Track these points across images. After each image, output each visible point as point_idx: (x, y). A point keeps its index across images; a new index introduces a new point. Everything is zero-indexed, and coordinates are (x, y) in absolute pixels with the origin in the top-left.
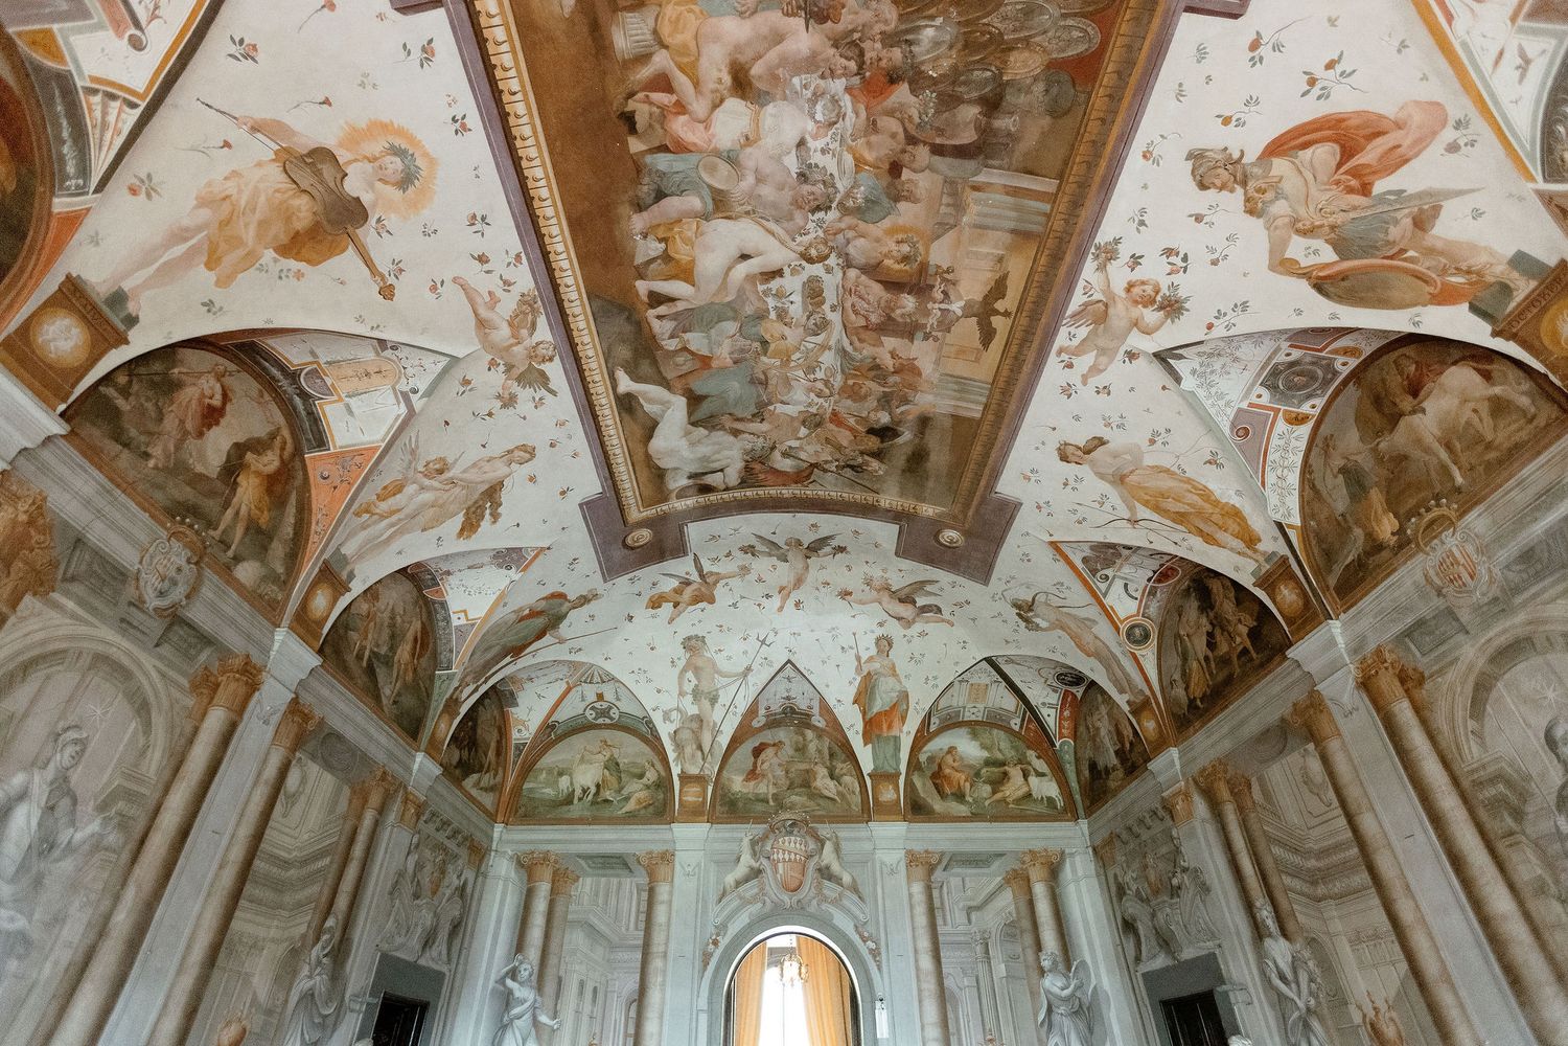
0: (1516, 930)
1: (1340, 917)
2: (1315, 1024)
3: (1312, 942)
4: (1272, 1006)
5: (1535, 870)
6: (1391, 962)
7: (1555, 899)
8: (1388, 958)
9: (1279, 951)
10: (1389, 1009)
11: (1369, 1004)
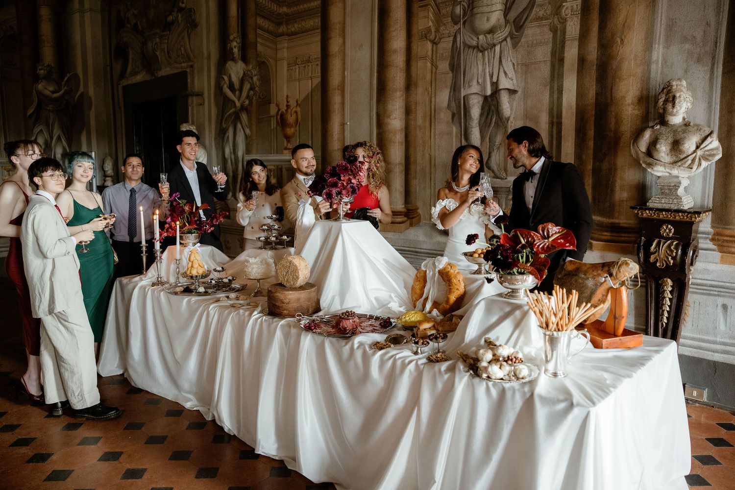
0: (398, 60)
1: (288, 48)
2: (244, 117)
3: (262, 65)
4: (217, 104)
5: (428, 23)
6: (311, 77)
7: (430, 41)
8: (310, 75)
9: (236, 70)
10: (297, 106)
11: (285, 103)
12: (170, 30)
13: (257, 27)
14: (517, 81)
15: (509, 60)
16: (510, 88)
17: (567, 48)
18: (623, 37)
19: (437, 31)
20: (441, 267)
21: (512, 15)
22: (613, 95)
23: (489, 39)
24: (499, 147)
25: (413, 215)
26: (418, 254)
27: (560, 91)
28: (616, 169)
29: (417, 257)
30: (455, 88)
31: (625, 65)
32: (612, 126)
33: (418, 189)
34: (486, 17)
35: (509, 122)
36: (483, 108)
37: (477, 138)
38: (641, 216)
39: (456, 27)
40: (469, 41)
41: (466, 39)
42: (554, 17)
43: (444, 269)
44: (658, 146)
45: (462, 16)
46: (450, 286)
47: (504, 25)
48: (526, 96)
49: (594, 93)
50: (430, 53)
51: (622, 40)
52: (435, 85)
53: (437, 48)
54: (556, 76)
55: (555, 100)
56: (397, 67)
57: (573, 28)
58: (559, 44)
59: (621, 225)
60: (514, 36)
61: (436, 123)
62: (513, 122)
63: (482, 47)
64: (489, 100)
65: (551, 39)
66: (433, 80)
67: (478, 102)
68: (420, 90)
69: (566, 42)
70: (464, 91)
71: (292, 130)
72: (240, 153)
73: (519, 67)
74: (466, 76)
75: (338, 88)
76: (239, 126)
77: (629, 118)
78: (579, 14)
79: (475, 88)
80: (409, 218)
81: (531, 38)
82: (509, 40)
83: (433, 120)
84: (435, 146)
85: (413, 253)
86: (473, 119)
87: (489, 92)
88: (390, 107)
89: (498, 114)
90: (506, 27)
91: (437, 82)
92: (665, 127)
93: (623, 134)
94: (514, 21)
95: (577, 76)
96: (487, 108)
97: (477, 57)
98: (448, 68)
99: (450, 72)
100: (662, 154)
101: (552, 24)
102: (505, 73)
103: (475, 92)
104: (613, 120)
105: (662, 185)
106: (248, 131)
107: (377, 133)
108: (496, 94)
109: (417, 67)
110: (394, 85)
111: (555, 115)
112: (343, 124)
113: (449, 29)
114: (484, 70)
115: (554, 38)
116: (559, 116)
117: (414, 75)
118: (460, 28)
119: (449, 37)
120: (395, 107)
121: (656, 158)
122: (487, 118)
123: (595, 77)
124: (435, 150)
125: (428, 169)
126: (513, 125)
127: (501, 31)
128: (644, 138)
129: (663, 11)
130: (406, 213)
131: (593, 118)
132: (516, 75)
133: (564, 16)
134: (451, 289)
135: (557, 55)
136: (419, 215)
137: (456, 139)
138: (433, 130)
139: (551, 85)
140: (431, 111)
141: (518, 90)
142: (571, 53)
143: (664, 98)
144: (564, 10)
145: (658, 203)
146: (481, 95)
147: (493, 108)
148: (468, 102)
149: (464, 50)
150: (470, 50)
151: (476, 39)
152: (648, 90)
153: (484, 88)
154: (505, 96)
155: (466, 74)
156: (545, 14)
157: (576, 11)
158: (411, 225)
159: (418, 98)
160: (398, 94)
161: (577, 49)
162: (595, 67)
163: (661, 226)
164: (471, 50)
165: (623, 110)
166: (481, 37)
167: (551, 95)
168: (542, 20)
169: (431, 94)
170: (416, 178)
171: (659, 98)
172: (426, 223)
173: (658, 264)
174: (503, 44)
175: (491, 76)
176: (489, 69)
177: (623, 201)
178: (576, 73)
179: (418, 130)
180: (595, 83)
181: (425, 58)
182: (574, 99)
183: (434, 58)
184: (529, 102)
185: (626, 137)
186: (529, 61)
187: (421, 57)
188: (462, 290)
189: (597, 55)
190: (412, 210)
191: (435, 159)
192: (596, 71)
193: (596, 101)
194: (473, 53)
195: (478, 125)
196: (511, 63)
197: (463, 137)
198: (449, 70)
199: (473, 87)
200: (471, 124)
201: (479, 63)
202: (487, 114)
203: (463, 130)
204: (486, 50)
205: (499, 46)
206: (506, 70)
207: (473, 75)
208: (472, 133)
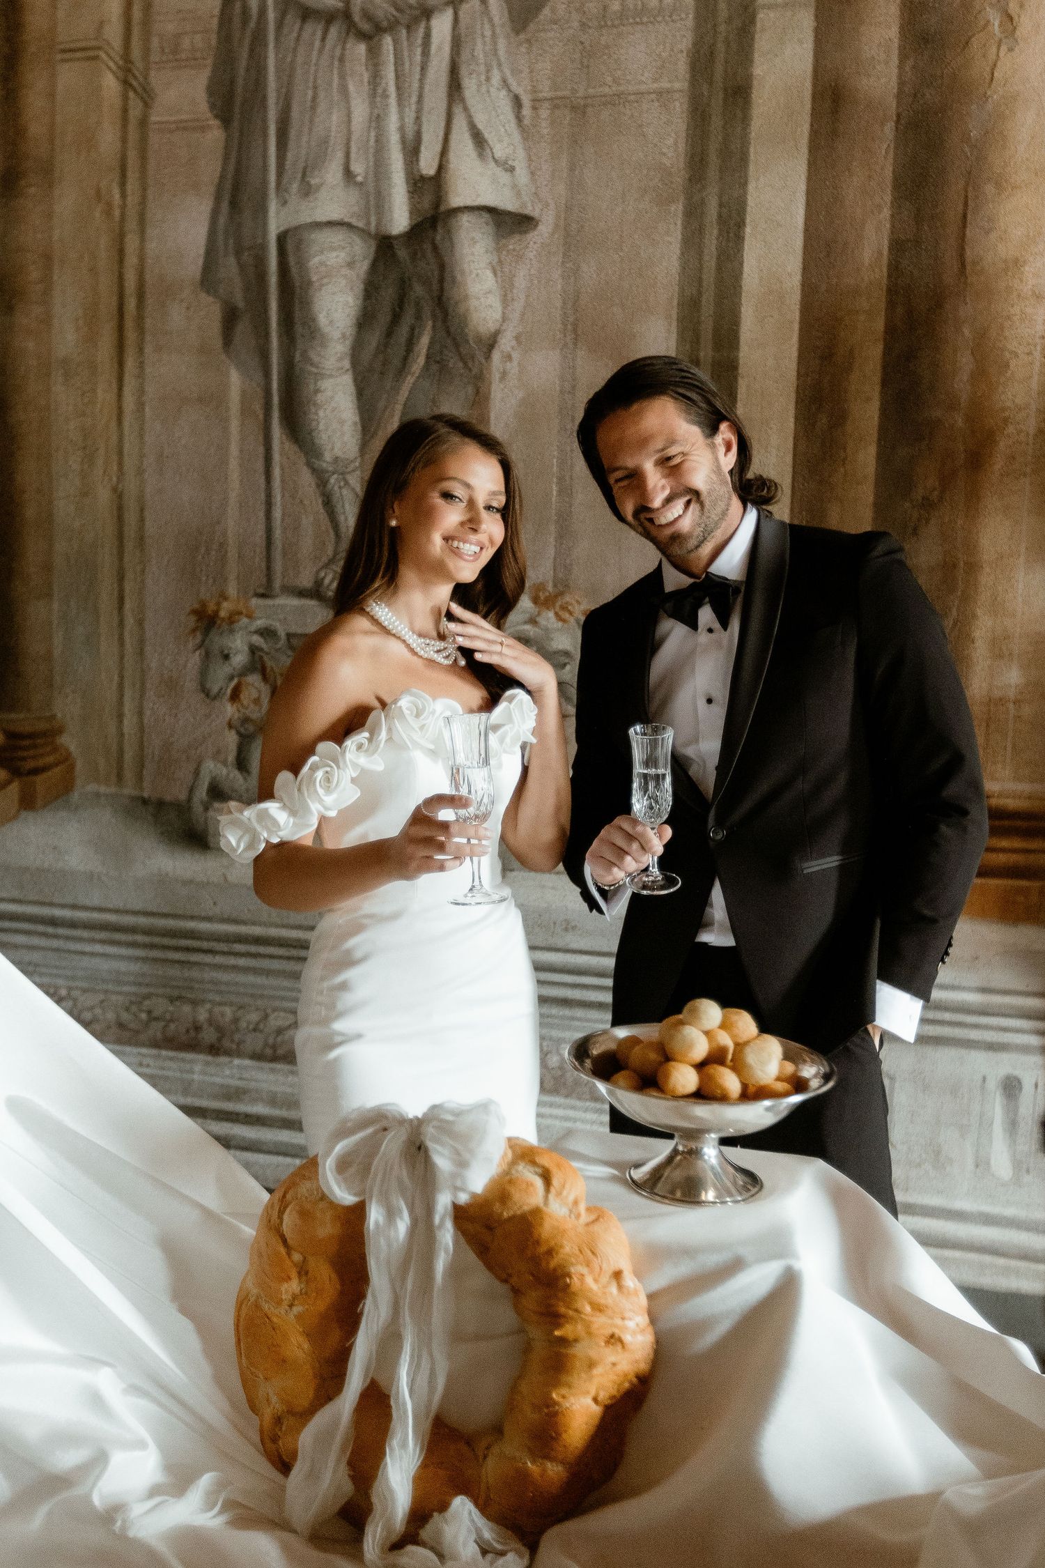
14: (532, 173)
15: (496, 80)
16: (502, 206)
17: (763, 42)
18: (1013, 8)
20: (478, 1181)
22: (968, 252)
25: (34, 757)
26: (61, 931)
27: (733, 228)
28: (973, 568)
29: (55, 943)
30: (238, 197)
31: (1023, 127)
32: (961, 384)
33: (58, 640)
35: (496, 356)
36: (371, 290)
37: (342, 422)
43: (502, 1190)
46: (555, 1318)
48: (574, 240)
49: (886, 243)
50: (113, 32)
51: (1011, 19)
52: (143, 180)
54: (713, 159)
55: (710, 262)
58: (729, 20)
61: (148, 349)
62: (515, 355)
63: (367, 16)
64: (402, 253)
66: (132, 155)
67: (350, 265)
68: (67, 199)
69: (760, 16)
70: (284, 210)
73: (544, 113)
74: (292, 144)
77: (1038, 353)
79: (333, 201)
80: (16, 773)
83: (131, 335)
84: (142, 456)
85: (41, 928)
86: (323, 336)
87: (400, 220)
89: (445, 320)
91: (152, 164)
93: (1006, 421)
95: (812, 165)
96: (388, 294)
97: (342, 60)
98: (205, 105)
99: (215, 123)
102: (479, 140)
103: (335, 216)
104: (965, 361)
108: (434, 227)
109: (52, 95)
111: (707, 327)
114: (377, 121)
116: (727, 336)
117: (35, 128)
122: (389, 334)
123: (888, 173)
124: (140, 472)
125: (106, 558)
126: (513, 367)
131: (880, 348)
132: (528, 150)
134: (563, 1341)
135: (719, 70)
136: (66, 760)
137: (242, 424)
138: (130, 381)
139: (689, 198)
140: (121, 297)
141: (535, 214)
142: (784, 61)
146: (363, 232)
147: (418, 290)
148: (302, 264)
149: (280, 25)
150: (309, 26)
153: (377, 200)
154: (475, 242)
155: (293, 133)
158: (28, 802)
159: (56, 234)
161: (808, 47)
162: (890, 128)
164: (313, 30)
165: (1009, 318)
167: (692, 241)
169: (123, 215)
170: (49, 595)
172: (98, 795)
174: (465, 8)
175: (412, 151)
176: (402, 118)
177: (1002, 701)
178: (804, 150)
179: (60, 379)
180: (888, 198)
181: (91, 53)
182: (794, 265)
183: (136, 53)
184: (589, 270)
185: (1021, 431)
186: (591, 91)
187: (72, 46)
188: (640, 1338)
189: (900, 76)
190: (31, 736)
191: (142, 510)
192: (896, 148)
193: (889, 276)
194: (323, 39)
195: (347, 364)
196: (504, 93)
197: (276, 414)
198: (209, 115)
199: (323, 194)
200: (316, 359)
201: (351, 88)
202: (389, 318)
203: (275, 385)
204: (384, 30)
205: (449, 14)
206: (480, 126)
207: (325, 141)
208: (320, 398)
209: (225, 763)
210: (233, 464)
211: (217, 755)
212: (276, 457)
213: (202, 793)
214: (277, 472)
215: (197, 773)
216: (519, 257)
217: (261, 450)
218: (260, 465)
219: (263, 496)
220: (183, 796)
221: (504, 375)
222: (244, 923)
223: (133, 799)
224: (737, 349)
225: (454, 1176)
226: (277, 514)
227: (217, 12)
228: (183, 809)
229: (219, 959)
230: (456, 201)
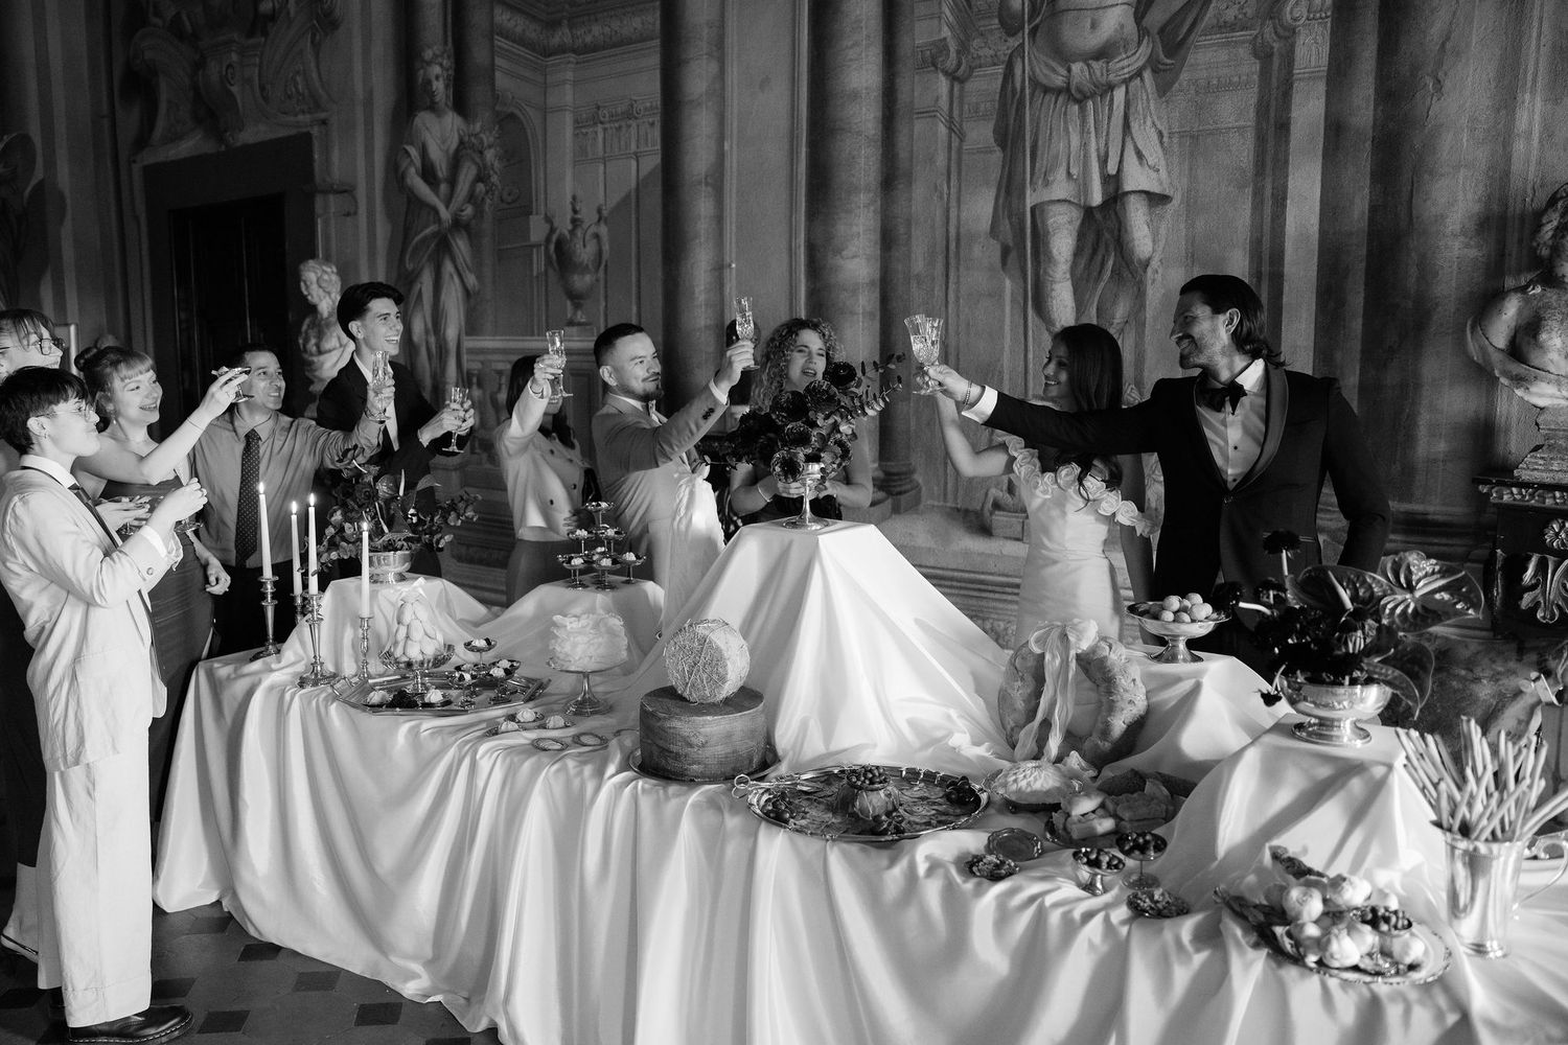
0: (862, 115)
1: (575, 83)
2: (461, 245)
3: (508, 122)
4: (390, 214)
5: (940, 31)
6: (635, 153)
7: (946, 73)
8: (633, 147)
9: (439, 132)
10: (599, 221)
11: (569, 215)
12: (265, 34)
13: (494, 31)
14: (1169, 173)
15: (1149, 123)
16: (1152, 191)
17: (1297, 98)
18: (1441, 75)
19: (963, 48)
20: (1085, 645)
21: (1157, 17)
23: (1098, 73)
24: (1122, 330)
25: (900, 485)
27: (1280, 200)
28: (1418, 386)
30: (1010, 188)
31: (1446, 142)
32: (1411, 282)
33: (913, 423)
34: (1089, 21)
35: (1149, 270)
36: (1081, 236)
37: (1066, 307)
38: (1496, 501)
39: (1013, 42)
40: (1045, 75)
41: (1038, 70)
42: (1262, 25)
43: (1094, 650)
44: (1543, 336)
45: (1026, 16)
46: (1110, 693)
47: (1136, 39)
48: (1192, 206)
49: (1367, 207)
50: (944, 103)
51: (1439, 82)
52: (959, 179)
53: (962, 90)
54: (1269, 163)
55: (1267, 219)
56: (859, 133)
57: (1312, 50)
58: (1277, 88)
59: (1430, 517)
60: (1160, 67)
61: (961, 269)
62: (1159, 271)
63: (1079, 90)
64: (1098, 216)
65: (1256, 77)
66: (954, 167)
67: (1070, 223)
68: (919, 191)
69: (1295, 85)
70: (1034, 195)
71: (588, 278)
72: (451, 333)
73: (1175, 140)
74: (1038, 159)
75: (706, 179)
76: (448, 267)
77: (1455, 267)
78: (1327, 17)
79: (1061, 188)
80: (890, 494)
81: (1205, 74)
82: (1147, 75)
83: (952, 261)
84: (958, 326)
86: (1055, 260)
87: (1097, 198)
88: (841, 229)
89: (1121, 252)
90: (1139, 43)
91: (964, 172)
92: (1555, 290)
93: (1437, 304)
94: (1162, 31)
95: (1324, 165)
96: (1091, 237)
97: (1065, 114)
98: (992, 140)
99: (997, 149)
100: (1553, 356)
101: (1259, 40)
102: (1140, 155)
103: (1061, 197)
104: (1413, 271)
105: (1553, 427)
106: (471, 280)
107: (806, 291)
108: (1116, 202)
109: (911, 136)
110: (854, 176)
111: (1266, 257)
112: (719, 268)
113: (993, 45)
114: (1085, 145)
115: (1265, 73)
116: (1277, 257)
117: (903, 154)
118: (1022, 45)
119: (995, 65)
120: (855, 229)
121: (1536, 363)
122: (1091, 259)
123: (1368, 169)
124: (957, 334)
126: (1159, 277)
127: (1129, 54)
128: (1504, 317)
129: (1545, 15)
130: (883, 481)
131: (1364, 264)
132: (1166, 160)
133: (1290, 21)
134: (1113, 701)
135: (1272, 114)
136: (917, 487)
137: (1012, 307)
138: (952, 286)
139: (1255, 185)
140: (948, 242)
141: (1171, 194)
142: (1308, 110)
143: (1555, 223)
144: (1288, 9)
145: (1542, 471)
146: (1077, 205)
147: (1107, 235)
148: (1044, 222)
149: (1031, 99)
150: (1047, 97)
151: (1065, 73)
152: (1504, 201)
153: (1084, 187)
154: (1137, 210)
155: (1039, 153)
156: (1240, 16)
157: (1321, 10)
158: (896, 510)
159: (914, 208)
160: (863, 198)
161: (1323, 100)
162: (1368, 144)
163: (1547, 524)
164: (1050, 98)
165: (1438, 247)
166: (1077, 67)
167: (1257, 206)
168: (1233, 31)
169: (949, 199)
171: (1544, 221)
172: (933, 506)
173: (1540, 615)
174: (1132, 84)
175: (1104, 161)
176: (1097, 143)
177: (1435, 461)
178: (1321, 158)
179: (915, 285)
180: (1368, 182)
181: (933, 114)
182: (1315, 220)
183: (956, 113)
184: (1200, 224)
185: (1446, 310)
186: (1201, 128)
187: (922, 110)
188: (1141, 703)
189: (1374, 116)
190: (898, 474)
191: (958, 355)
192: (1373, 154)
193: (1369, 225)
194: (1056, 102)
195: (1068, 276)
196: (1153, 129)
197: (1030, 303)
198: (994, 144)
199: (1055, 186)
200: (1051, 273)
201: (1071, 129)
202: (1090, 251)
203: (1029, 287)
204: (1088, 98)
205: (1123, 88)
206: (1140, 148)
207: (1057, 157)
208: (1054, 294)
209: (1002, 491)
210: (1007, 328)
211: (997, 485)
212: (1030, 324)
213: (989, 505)
214: (1030, 333)
215: (986, 494)
216: (1162, 217)
217: (1022, 321)
218: (1021, 330)
219: (1023, 347)
220: (978, 508)
221: (1154, 281)
222: (1010, 576)
223: (951, 508)
224: (1283, 265)
225: (1076, 643)
226: (1030, 356)
227: (998, 91)
228: (979, 514)
229: (997, 596)
230: (1128, 187)
